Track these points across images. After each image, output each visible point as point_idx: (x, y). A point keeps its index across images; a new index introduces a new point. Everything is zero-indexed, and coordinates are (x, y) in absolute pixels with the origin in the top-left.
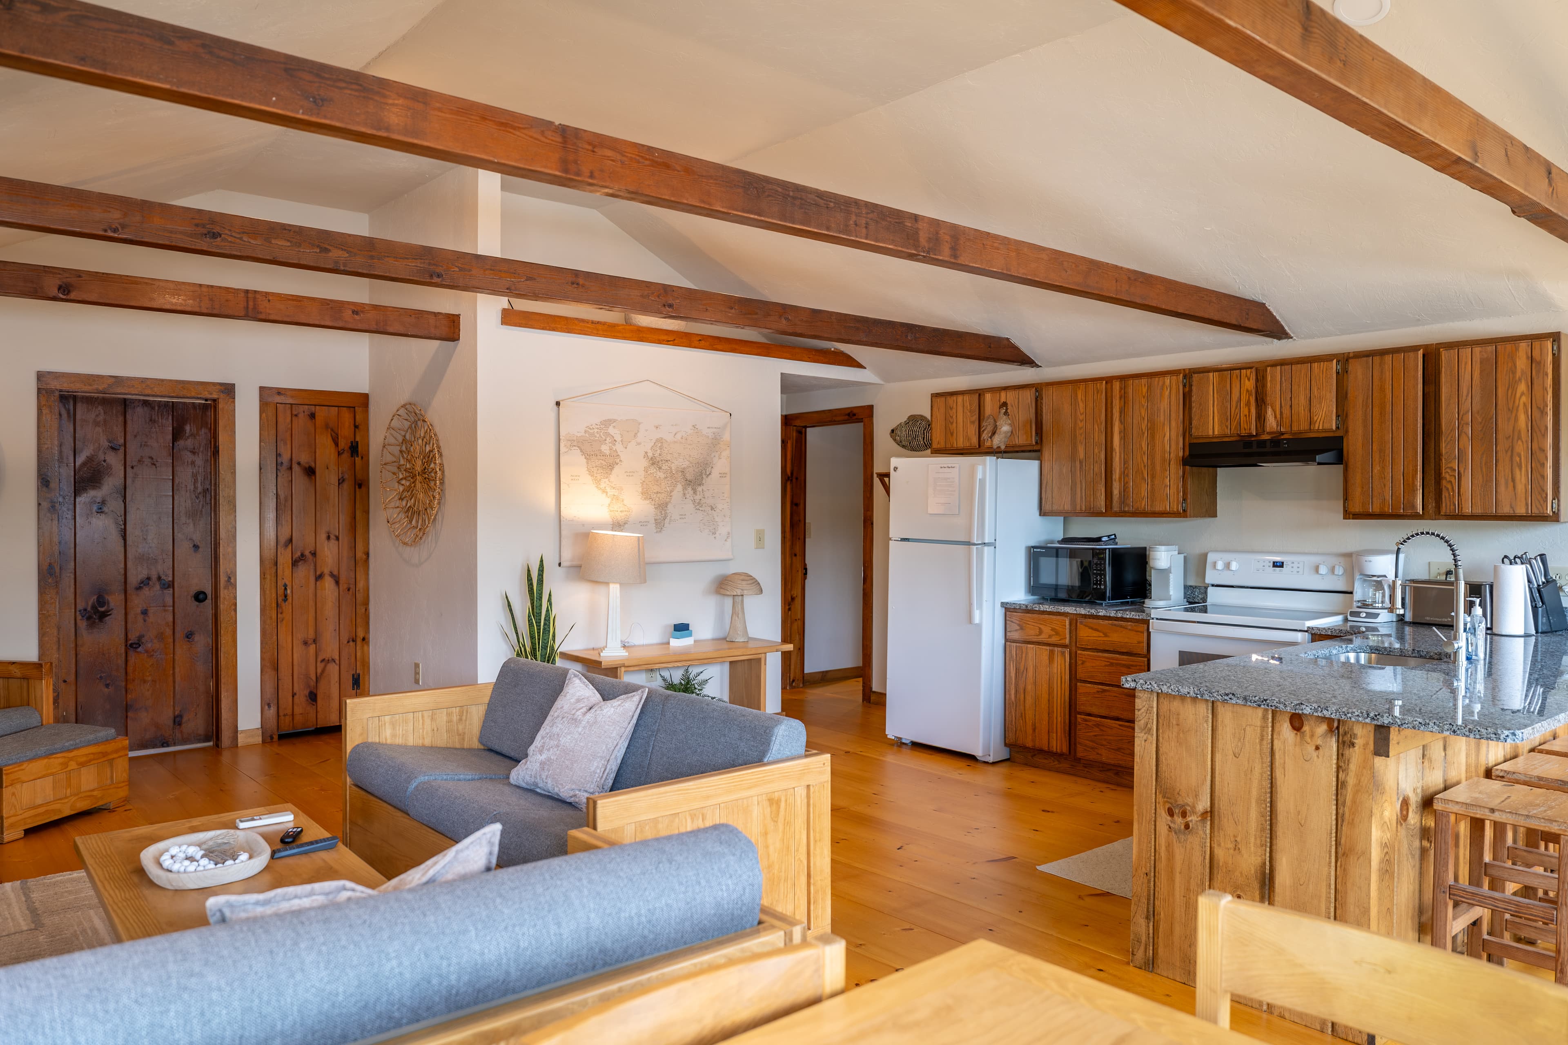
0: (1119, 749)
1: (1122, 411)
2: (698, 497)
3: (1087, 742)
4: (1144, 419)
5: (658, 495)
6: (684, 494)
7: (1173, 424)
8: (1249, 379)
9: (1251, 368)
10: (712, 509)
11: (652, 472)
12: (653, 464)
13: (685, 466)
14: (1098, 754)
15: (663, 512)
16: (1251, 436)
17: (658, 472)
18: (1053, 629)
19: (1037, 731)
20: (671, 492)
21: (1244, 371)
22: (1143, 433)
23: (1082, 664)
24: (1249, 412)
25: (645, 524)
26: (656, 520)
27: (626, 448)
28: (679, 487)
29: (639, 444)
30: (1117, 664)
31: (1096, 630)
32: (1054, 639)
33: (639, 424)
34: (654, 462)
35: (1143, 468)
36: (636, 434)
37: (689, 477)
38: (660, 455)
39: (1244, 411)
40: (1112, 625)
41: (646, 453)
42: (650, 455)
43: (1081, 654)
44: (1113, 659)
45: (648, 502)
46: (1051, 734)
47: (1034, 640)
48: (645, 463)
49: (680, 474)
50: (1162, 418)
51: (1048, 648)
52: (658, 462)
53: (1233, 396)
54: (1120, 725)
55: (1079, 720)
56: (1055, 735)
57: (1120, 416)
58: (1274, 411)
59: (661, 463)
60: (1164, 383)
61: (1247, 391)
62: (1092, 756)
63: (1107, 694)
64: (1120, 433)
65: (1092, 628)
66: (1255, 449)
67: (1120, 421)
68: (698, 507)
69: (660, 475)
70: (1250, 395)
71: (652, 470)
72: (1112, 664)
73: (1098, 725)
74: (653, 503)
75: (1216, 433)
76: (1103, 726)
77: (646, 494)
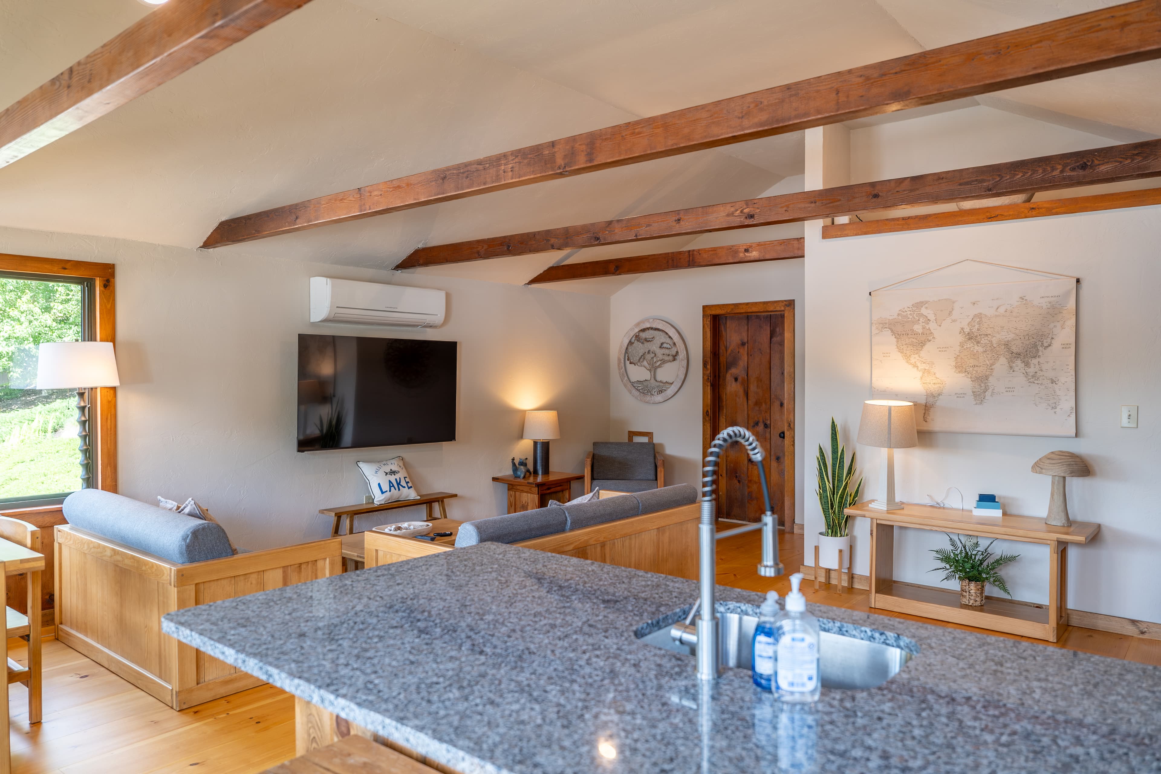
2: (1031, 370)
5: (976, 369)
6: (1011, 367)
10: (1053, 381)
11: (968, 346)
12: (970, 339)
13: (1010, 339)
15: (983, 385)
17: (976, 347)
20: (992, 365)
25: (961, 396)
26: (973, 392)
27: (940, 326)
28: (1003, 360)
29: (954, 321)
33: (954, 302)
34: (970, 337)
36: (951, 312)
37: (1015, 349)
38: (978, 330)
41: (962, 329)
42: (967, 330)
45: (963, 375)
48: (960, 338)
49: (1003, 347)
52: (976, 336)
59: (979, 337)
68: (1032, 380)
69: (979, 349)
71: (969, 345)
74: (969, 376)
77: (960, 367)
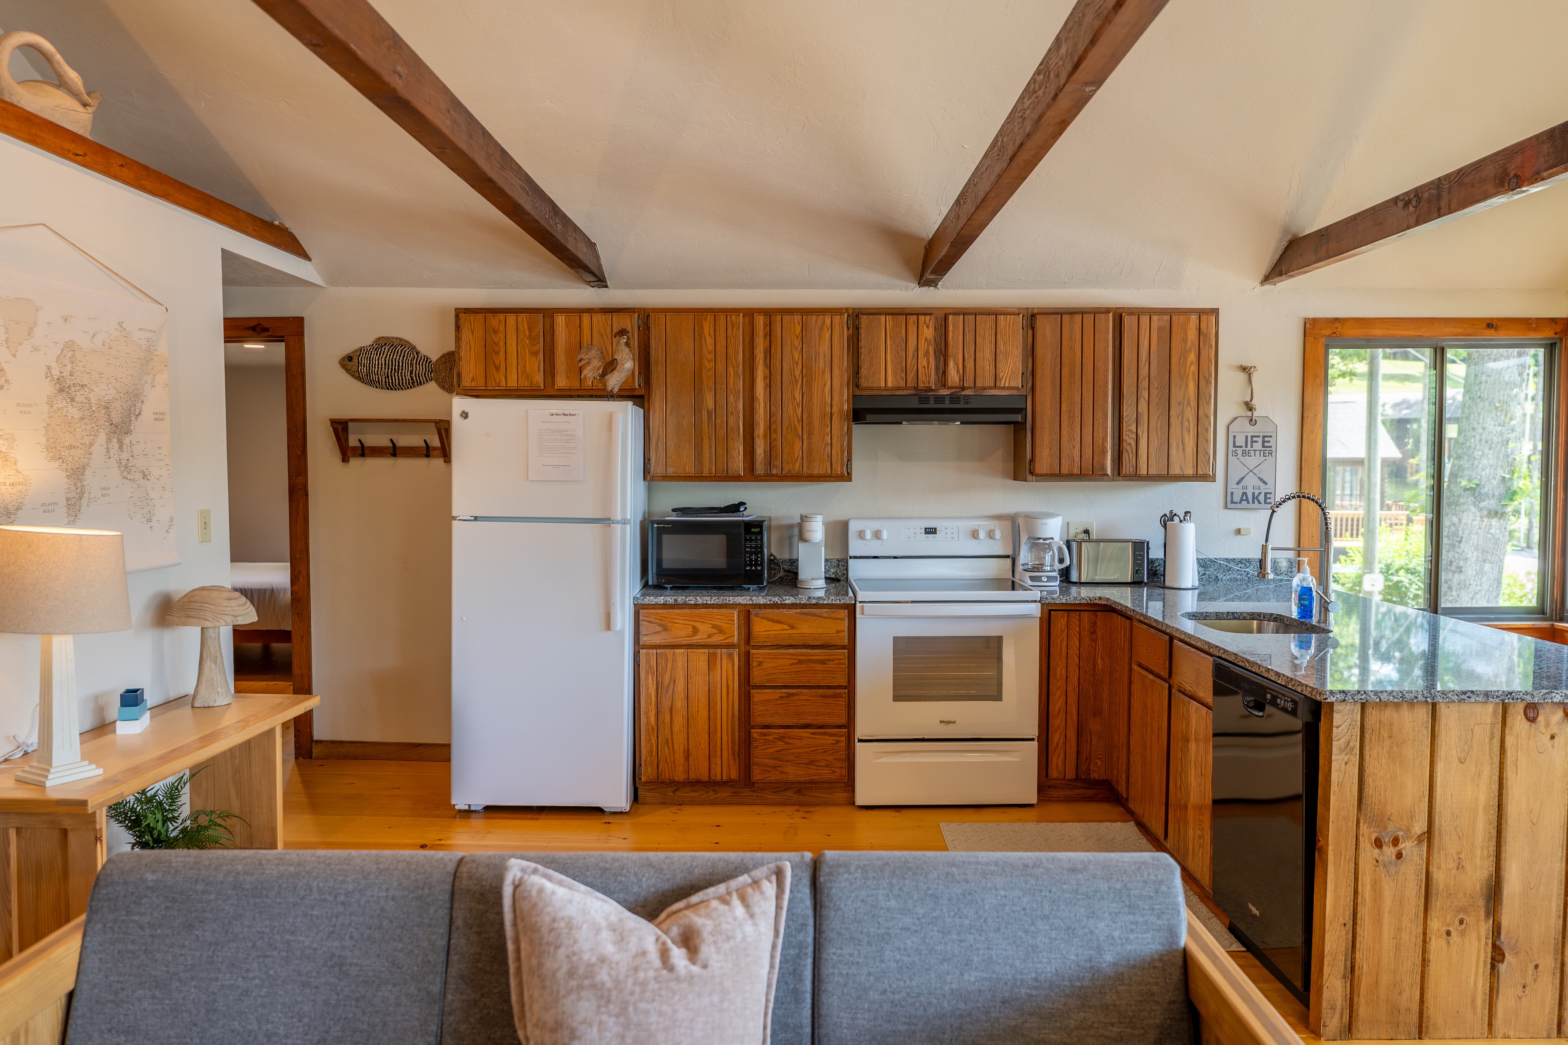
0: (811, 763)
1: (768, 352)
2: (125, 456)
3: (766, 760)
4: (797, 363)
5: (73, 451)
6: (108, 450)
7: (836, 371)
8: (928, 327)
9: (930, 314)
10: (145, 476)
11: (60, 406)
12: (61, 390)
13: (110, 397)
14: (782, 772)
15: (79, 485)
16: (929, 389)
17: (70, 408)
18: (714, 627)
19: (691, 759)
20: (91, 445)
21: (922, 318)
22: (797, 381)
23: (759, 665)
24: (928, 363)
25: (51, 508)
26: (68, 499)
27: (14, 355)
28: (102, 438)
29: (36, 349)
30: (808, 661)
31: (779, 622)
32: (717, 639)
33: (37, 310)
34: (63, 388)
35: (796, 423)
36: (31, 328)
37: (116, 418)
38: (71, 375)
39: (923, 362)
40: (801, 613)
41: (49, 368)
42: (56, 372)
43: (756, 654)
44: (801, 655)
45: (57, 464)
46: (712, 759)
47: (685, 643)
48: (49, 388)
49: (103, 411)
50: (822, 364)
51: (707, 651)
52: (69, 387)
53: (909, 344)
54: (812, 734)
55: (755, 735)
56: (719, 760)
57: (765, 358)
58: (957, 364)
59: (73, 389)
60: (824, 322)
61: (926, 339)
62: (774, 776)
63: (795, 698)
64: (765, 378)
65: (773, 621)
66: (932, 405)
67: (765, 364)
68: (125, 473)
69: (74, 412)
70: (929, 344)
71: (61, 402)
72: (800, 662)
73: (781, 738)
74: (64, 466)
75: (889, 385)
76: (789, 738)
77: (53, 450)
